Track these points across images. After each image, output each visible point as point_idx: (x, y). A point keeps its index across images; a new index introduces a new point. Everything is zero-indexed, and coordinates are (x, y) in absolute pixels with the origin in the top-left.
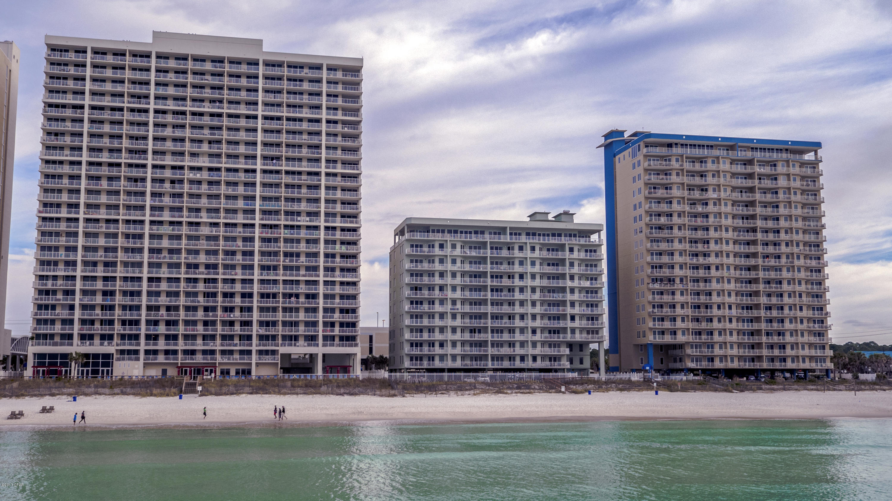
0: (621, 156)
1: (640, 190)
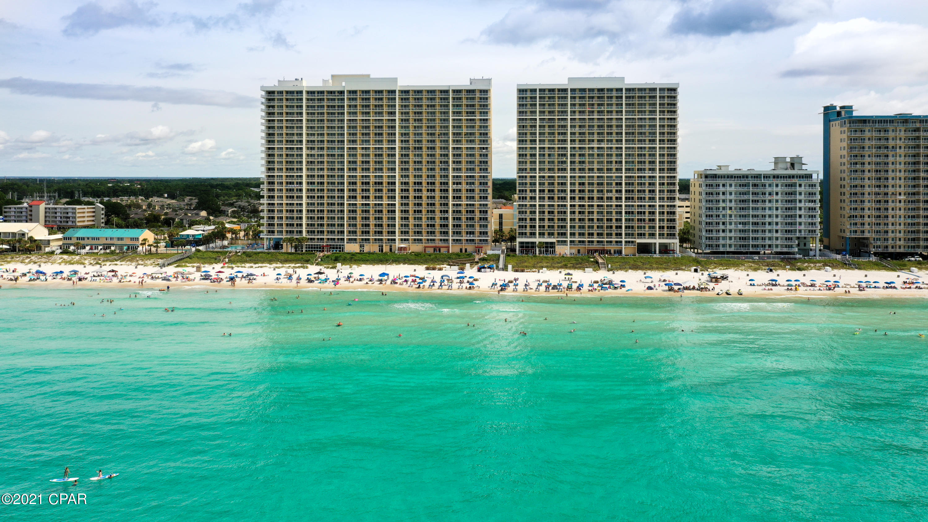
0: (834, 123)
1: (844, 147)
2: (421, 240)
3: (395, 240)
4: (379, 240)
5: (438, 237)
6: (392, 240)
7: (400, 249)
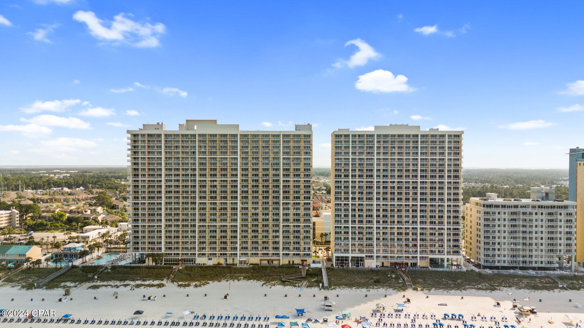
0: (580, 162)
2: (257, 254)
3: (236, 254)
4: (224, 254)
5: (271, 252)
6: (234, 254)
7: (241, 262)
